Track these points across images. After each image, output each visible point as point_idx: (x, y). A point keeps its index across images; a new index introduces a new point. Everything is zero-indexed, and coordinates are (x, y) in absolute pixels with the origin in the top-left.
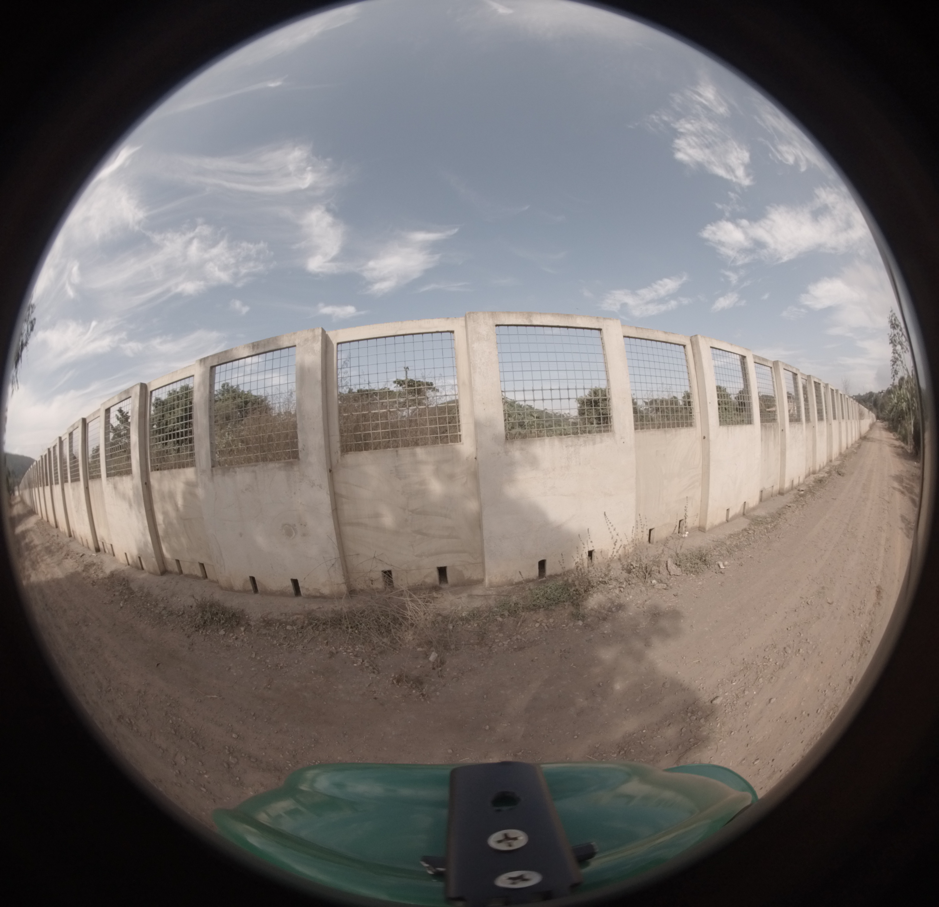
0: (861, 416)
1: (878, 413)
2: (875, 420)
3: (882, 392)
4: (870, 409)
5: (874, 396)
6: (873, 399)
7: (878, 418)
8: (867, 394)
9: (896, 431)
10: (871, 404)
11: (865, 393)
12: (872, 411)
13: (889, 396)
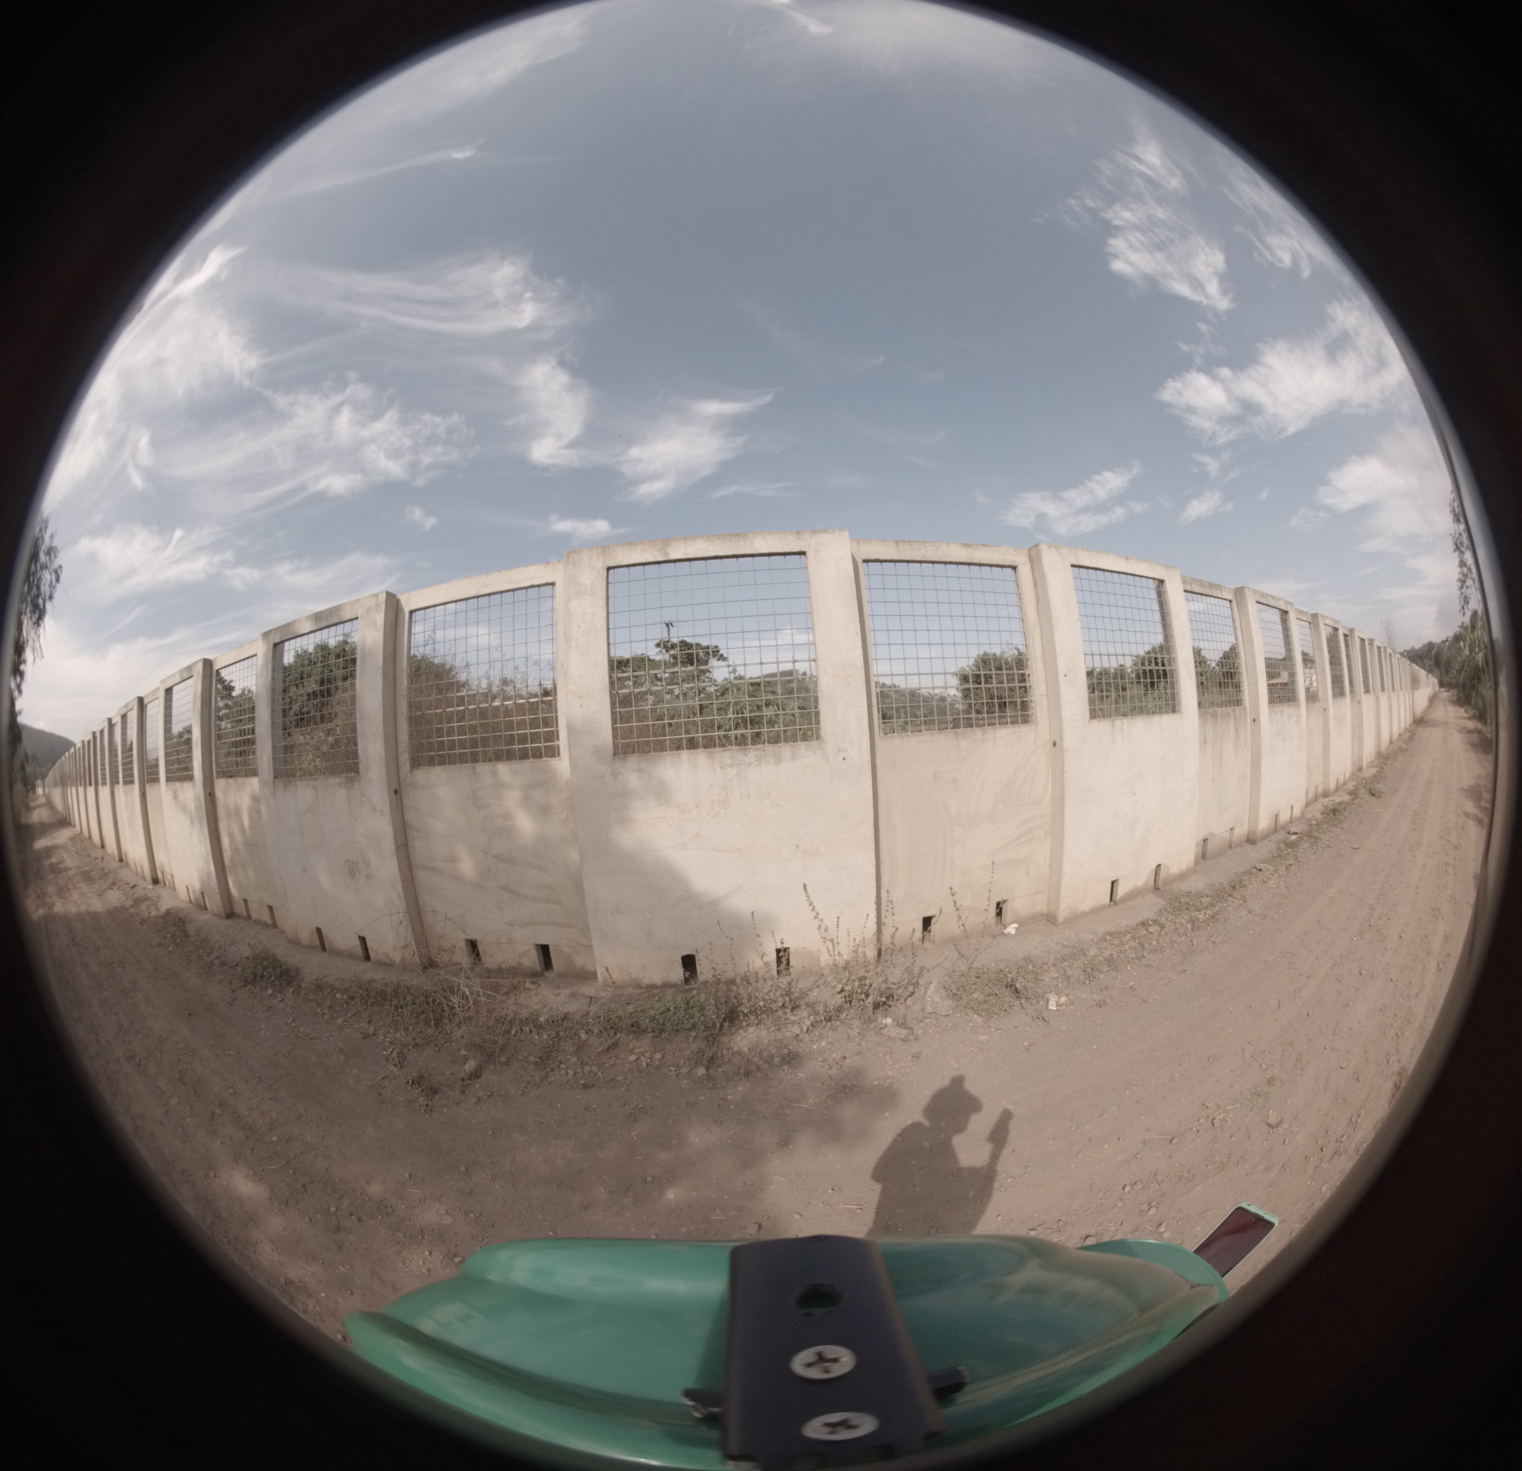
0: (1415, 683)
1: (1441, 675)
2: (1437, 688)
3: (1447, 640)
4: (1430, 671)
5: (1436, 648)
6: (1433, 653)
7: (1442, 684)
8: (1424, 646)
9: (1469, 703)
10: (1431, 663)
11: (1421, 646)
12: (1433, 674)
13: (1457, 645)
